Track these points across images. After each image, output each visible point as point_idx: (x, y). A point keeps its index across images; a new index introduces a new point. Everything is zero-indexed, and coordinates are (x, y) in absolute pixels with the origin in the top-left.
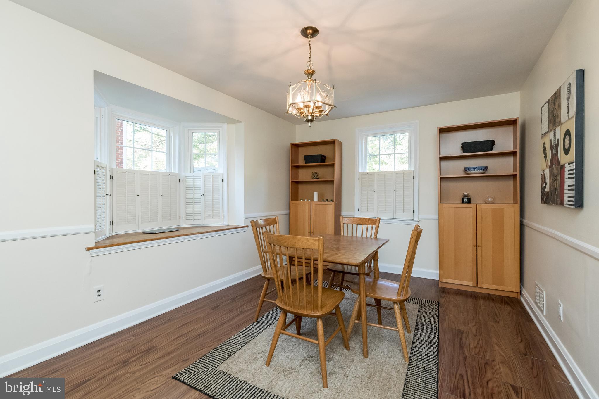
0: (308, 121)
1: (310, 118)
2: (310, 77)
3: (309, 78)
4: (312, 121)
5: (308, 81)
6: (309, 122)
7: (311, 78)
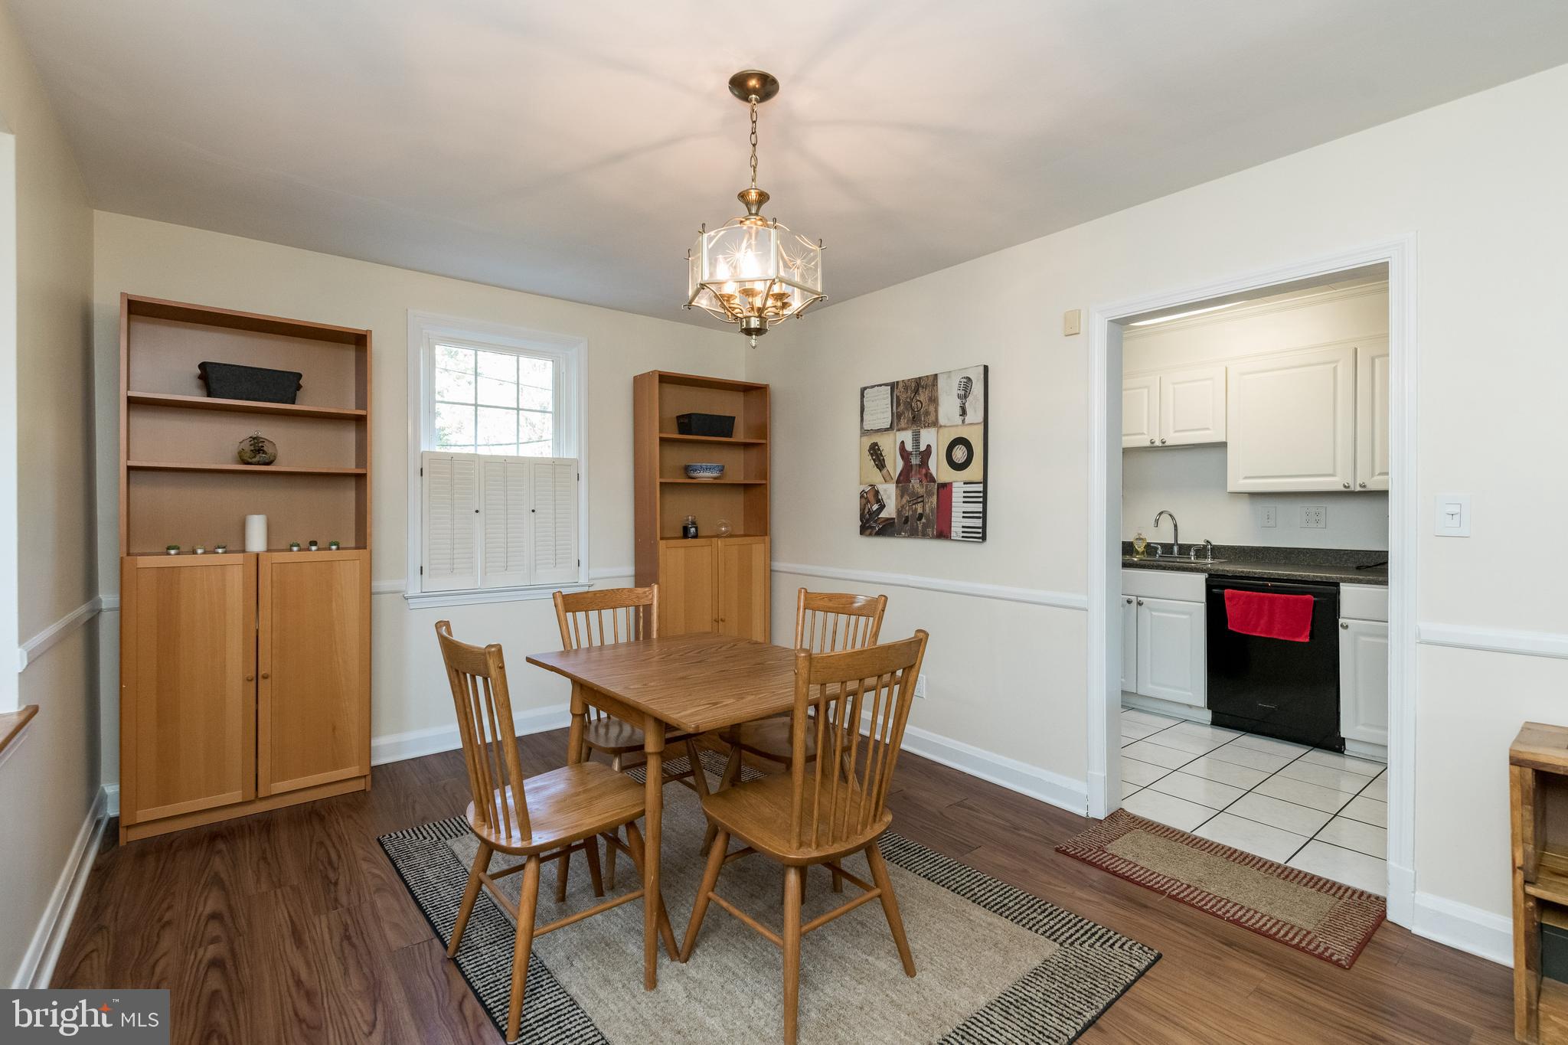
0: (748, 331)
1: (755, 323)
2: (754, 212)
3: (751, 214)
4: (759, 331)
5: (748, 221)
6: (751, 335)
7: (757, 214)
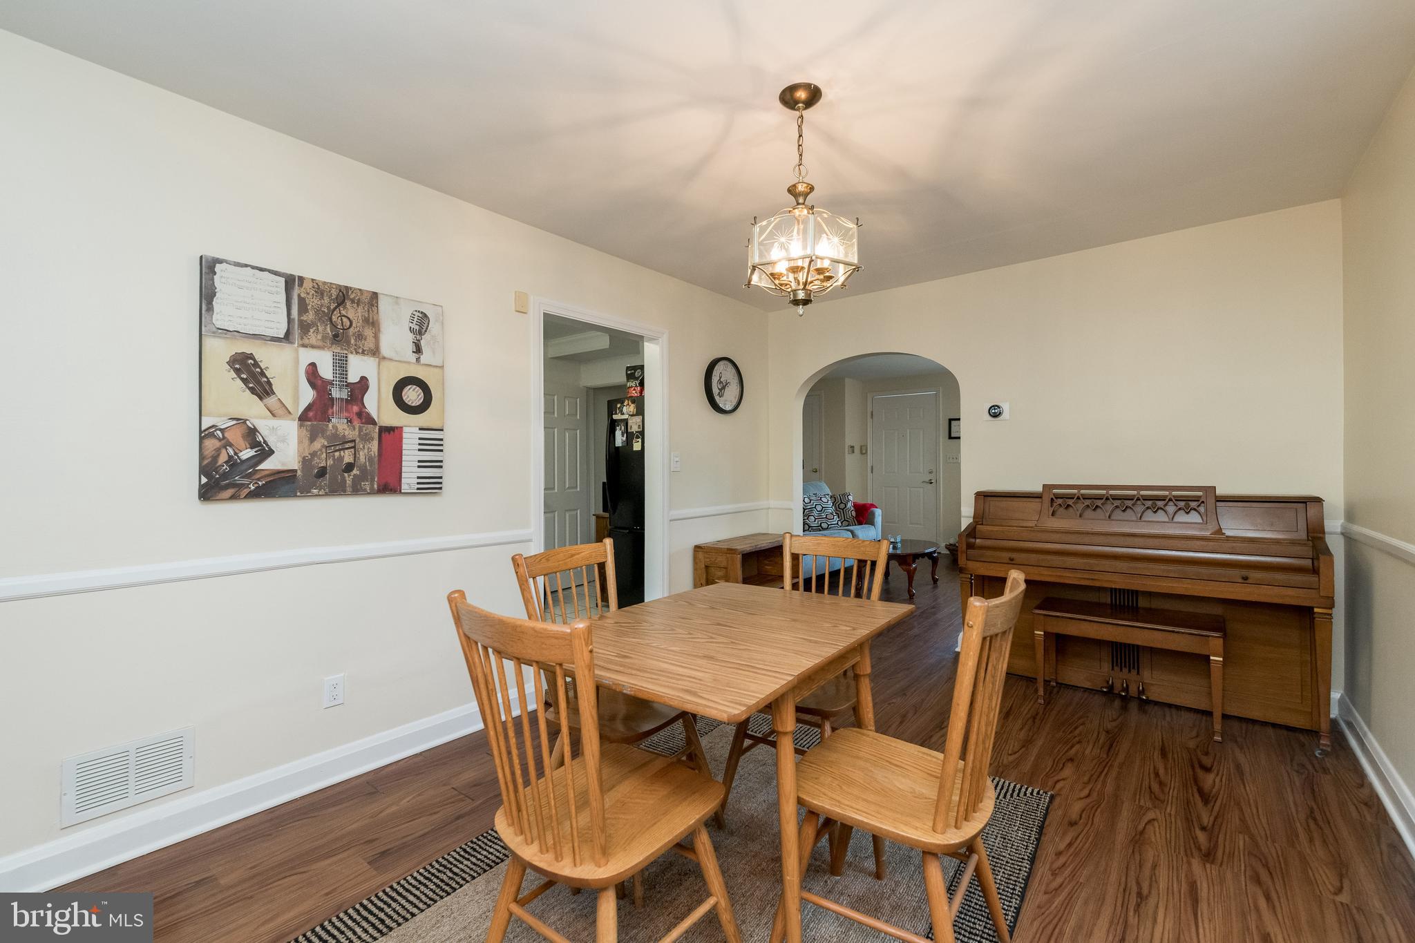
0: (796, 302)
1: (801, 295)
2: (801, 202)
3: (798, 204)
4: (806, 302)
5: (796, 210)
6: (799, 305)
7: (803, 204)
